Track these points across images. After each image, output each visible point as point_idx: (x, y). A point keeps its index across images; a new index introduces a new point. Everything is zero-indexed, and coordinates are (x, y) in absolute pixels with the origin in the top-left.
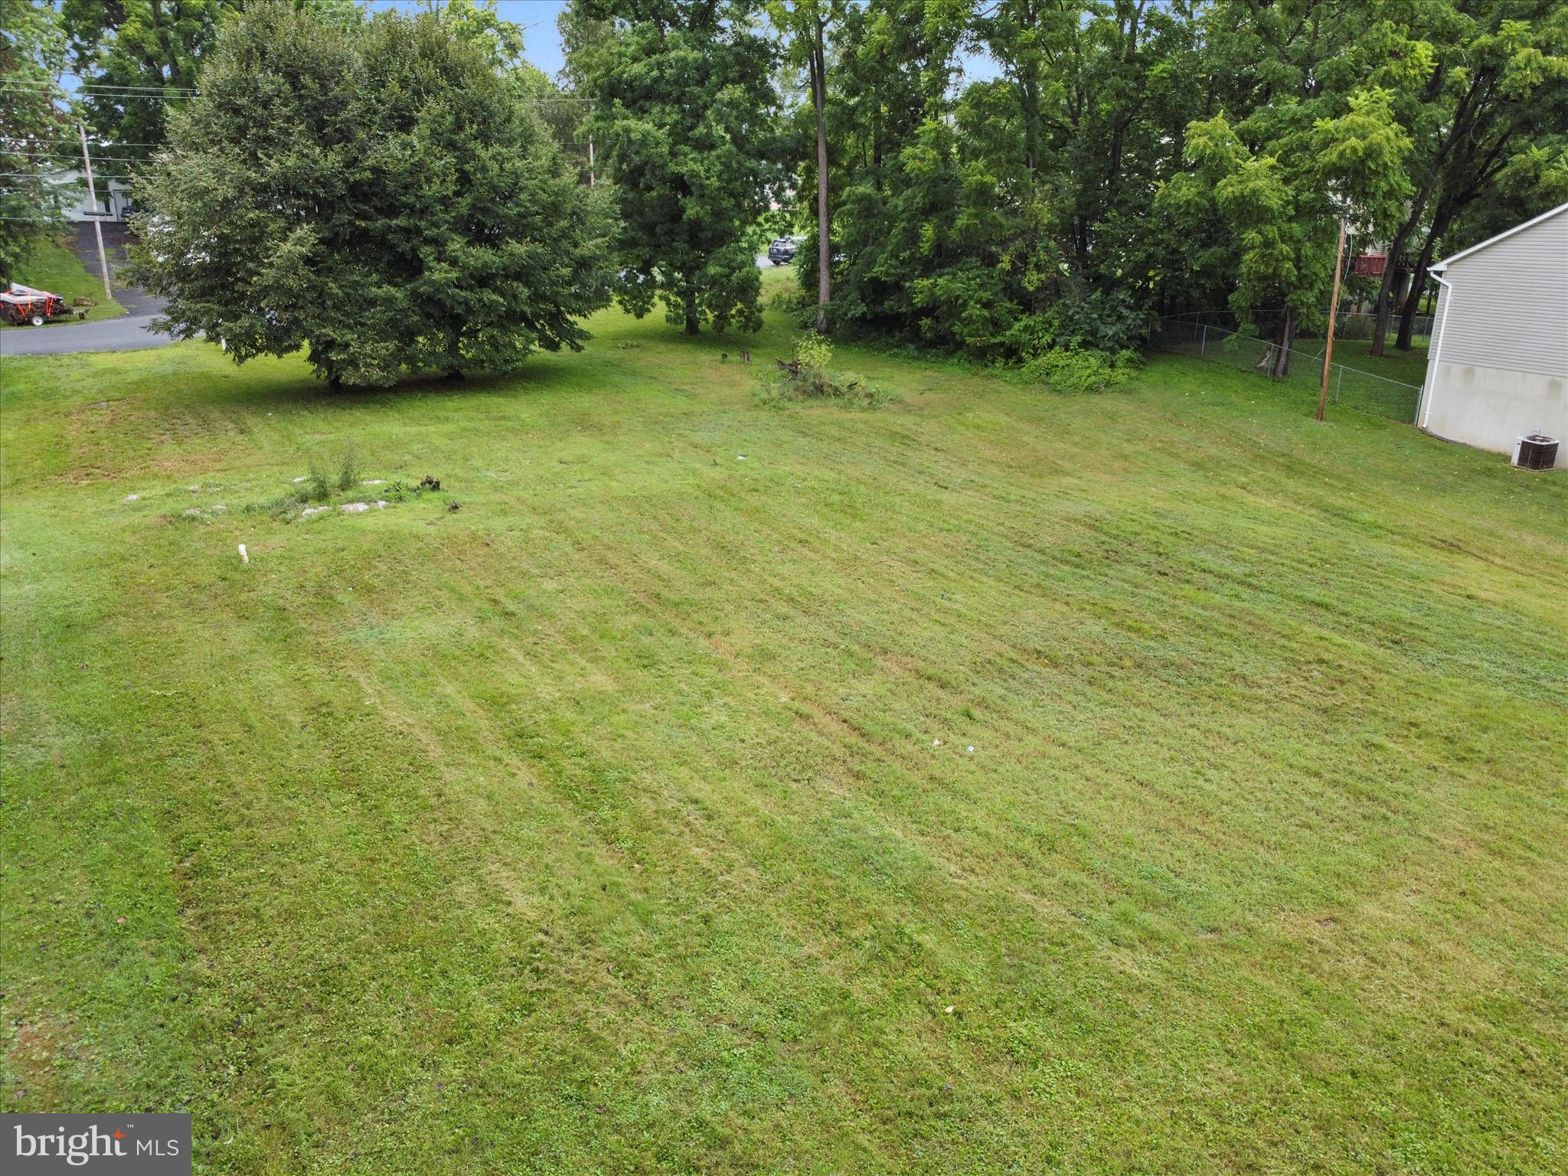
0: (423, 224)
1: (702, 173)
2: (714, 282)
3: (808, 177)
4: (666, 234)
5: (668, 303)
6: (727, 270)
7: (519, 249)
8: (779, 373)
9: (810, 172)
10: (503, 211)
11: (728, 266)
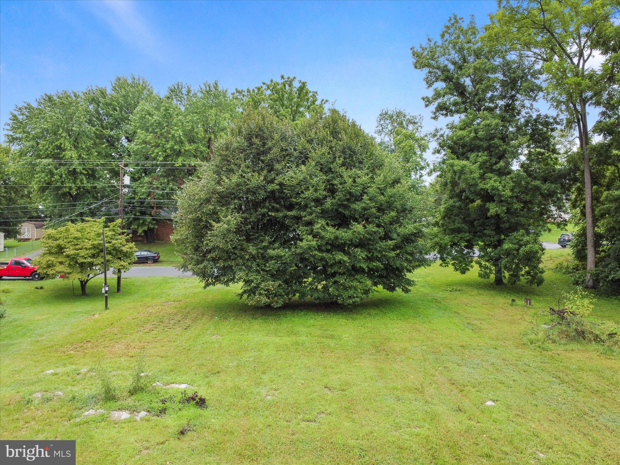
0: (303, 214)
1: (500, 188)
2: (508, 253)
3: (579, 194)
4: (480, 226)
5: (481, 266)
6: (517, 246)
7: (358, 228)
8: (550, 317)
9: (580, 191)
10: (354, 206)
11: (518, 243)
